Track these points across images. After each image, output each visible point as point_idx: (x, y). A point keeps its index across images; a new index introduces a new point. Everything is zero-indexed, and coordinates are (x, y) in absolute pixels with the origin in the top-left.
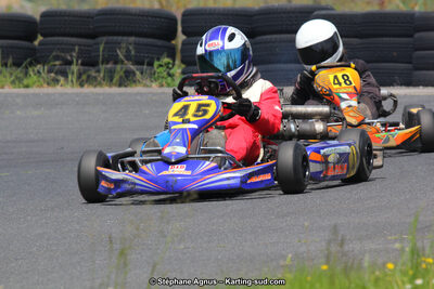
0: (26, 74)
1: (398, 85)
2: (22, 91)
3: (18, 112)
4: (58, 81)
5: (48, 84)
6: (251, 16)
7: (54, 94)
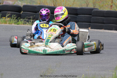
0: (18, 21)
1: (114, 30)
2: (17, 25)
3: (15, 31)
4: (26, 23)
5: (24, 24)
6: (77, 10)
7: (25, 27)
